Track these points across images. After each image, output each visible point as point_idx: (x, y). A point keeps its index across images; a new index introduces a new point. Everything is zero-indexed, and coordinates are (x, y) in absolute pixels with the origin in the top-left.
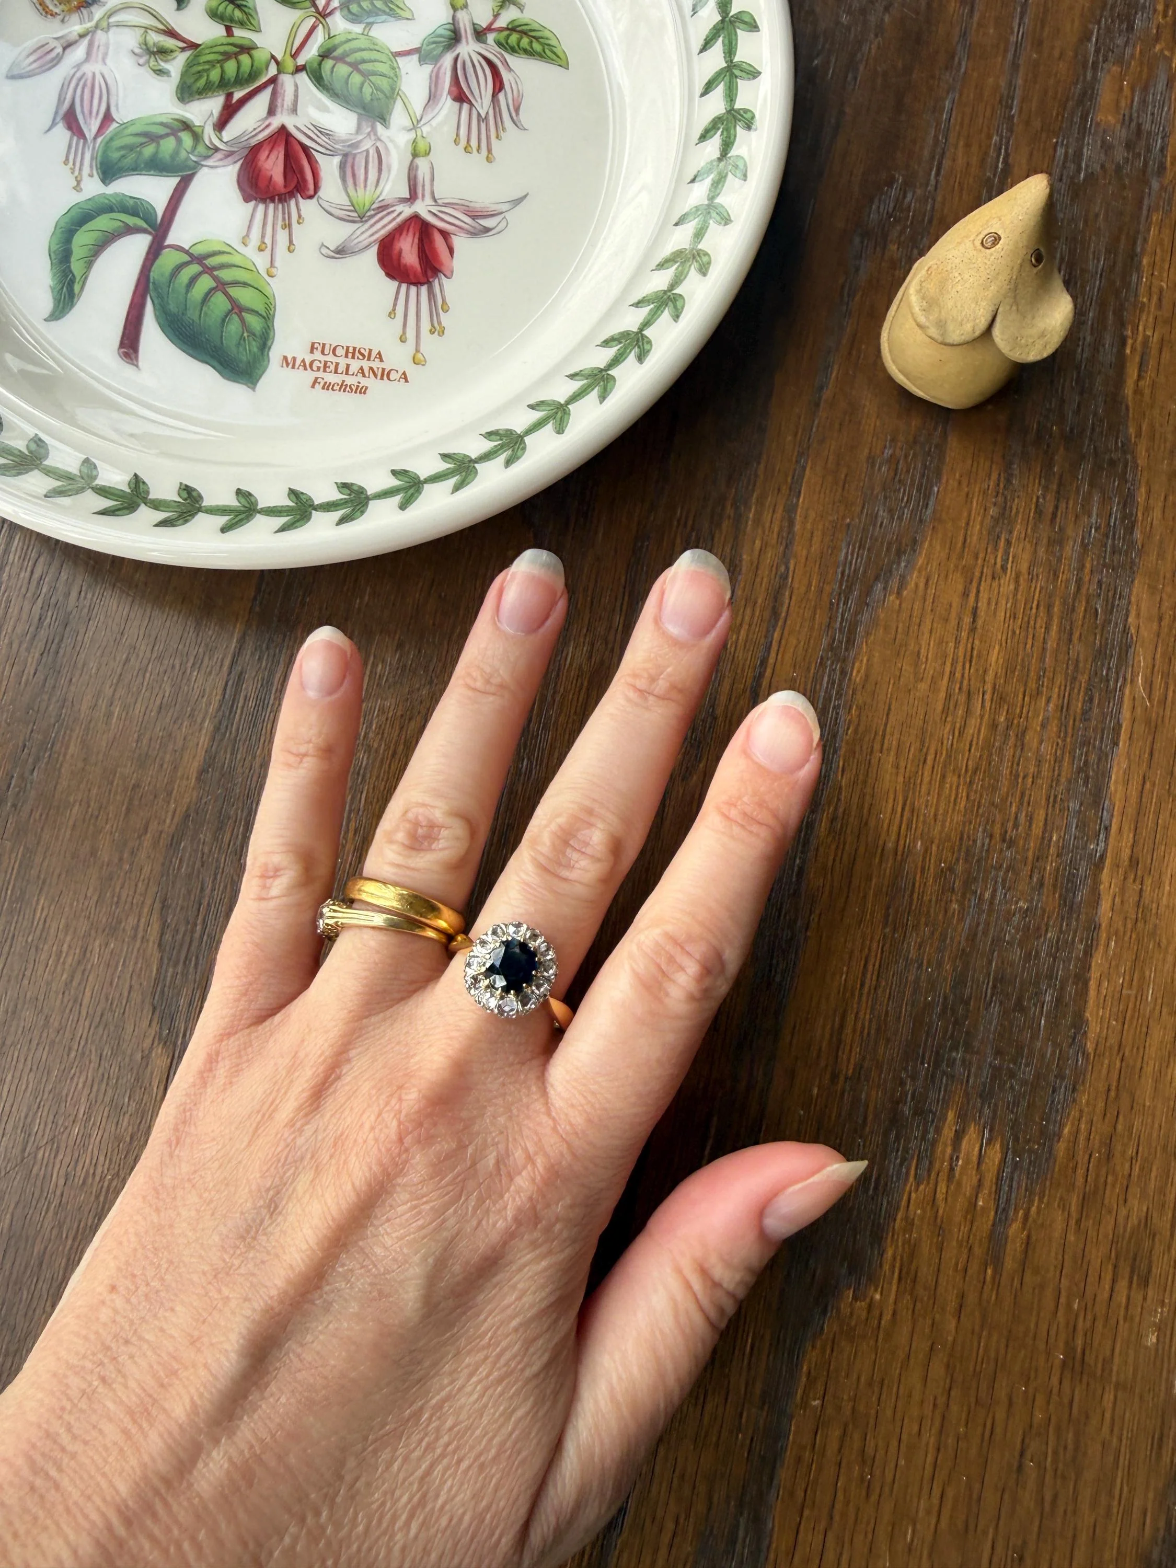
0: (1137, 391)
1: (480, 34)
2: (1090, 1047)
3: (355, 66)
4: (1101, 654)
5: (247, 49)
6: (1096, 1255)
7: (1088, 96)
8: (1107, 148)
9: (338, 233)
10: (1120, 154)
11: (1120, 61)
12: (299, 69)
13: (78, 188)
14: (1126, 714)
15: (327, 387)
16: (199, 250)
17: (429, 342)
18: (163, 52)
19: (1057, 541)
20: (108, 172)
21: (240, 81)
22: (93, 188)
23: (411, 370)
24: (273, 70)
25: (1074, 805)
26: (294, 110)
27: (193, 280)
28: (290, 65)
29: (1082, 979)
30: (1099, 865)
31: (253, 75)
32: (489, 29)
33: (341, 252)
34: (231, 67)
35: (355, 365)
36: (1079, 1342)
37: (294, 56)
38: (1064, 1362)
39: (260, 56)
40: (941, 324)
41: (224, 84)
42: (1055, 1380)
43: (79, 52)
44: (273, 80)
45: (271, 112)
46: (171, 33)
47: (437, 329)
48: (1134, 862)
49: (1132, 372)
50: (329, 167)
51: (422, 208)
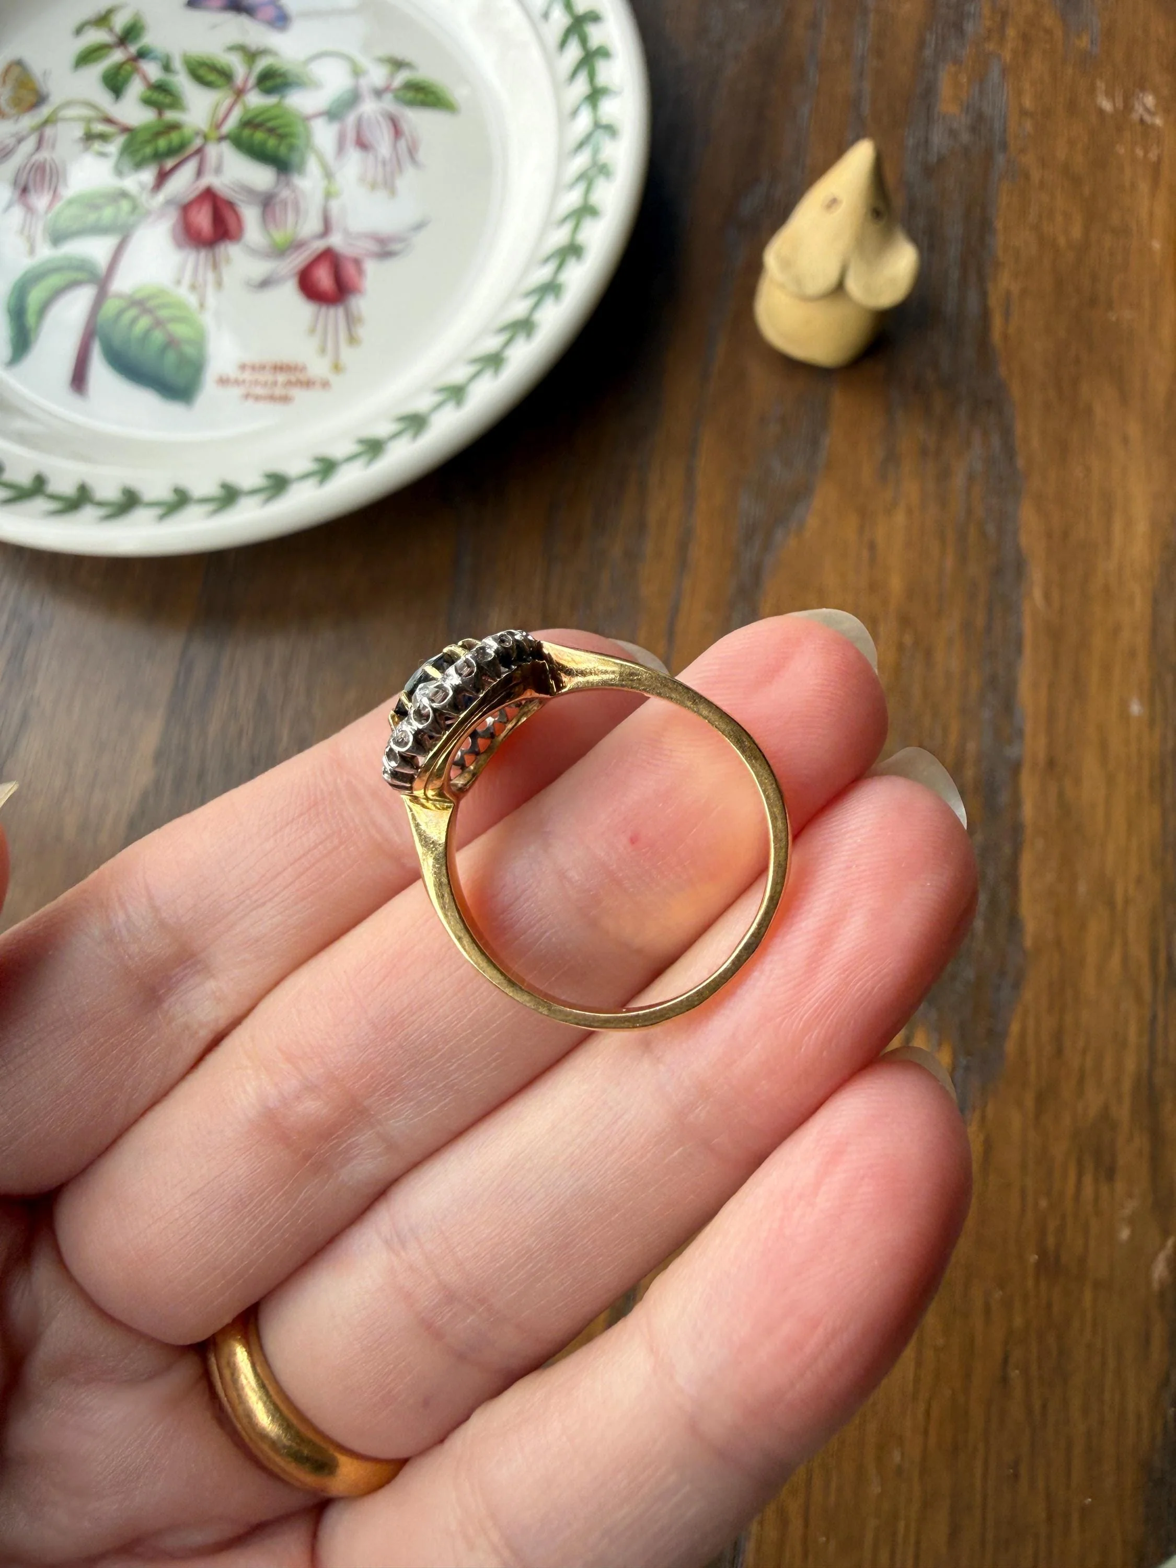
0: (1005, 337)
1: (378, 93)
2: (1028, 942)
3: (271, 131)
4: (997, 573)
5: (174, 127)
6: (1059, 1150)
7: (929, 93)
8: (953, 133)
9: (260, 268)
10: (965, 137)
11: (957, 61)
12: (221, 139)
13: (32, 251)
14: (1027, 626)
15: (257, 398)
16: (139, 296)
17: (347, 354)
18: (103, 137)
19: (944, 475)
20: (57, 238)
21: (172, 151)
22: (45, 252)
23: (334, 379)
24: (198, 142)
25: (986, 714)
26: (218, 170)
27: (134, 321)
28: (214, 135)
29: (1012, 879)
30: (1016, 768)
31: (182, 146)
32: (387, 89)
33: (265, 284)
34: (162, 143)
35: (281, 378)
36: (1051, 1241)
37: (218, 126)
38: (1038, 1265)
39: (187, 131)
40: (798, 282)
41: (158, 157)
42: (1030, 1283)
43: (29, 145)
44: (199, 151)
45: (199, 173)
46: (109, 120)
47: (353, 340)
48: (1051, 763)
49: (997, 322)
50: (250, 216)
51: (336, 241)
